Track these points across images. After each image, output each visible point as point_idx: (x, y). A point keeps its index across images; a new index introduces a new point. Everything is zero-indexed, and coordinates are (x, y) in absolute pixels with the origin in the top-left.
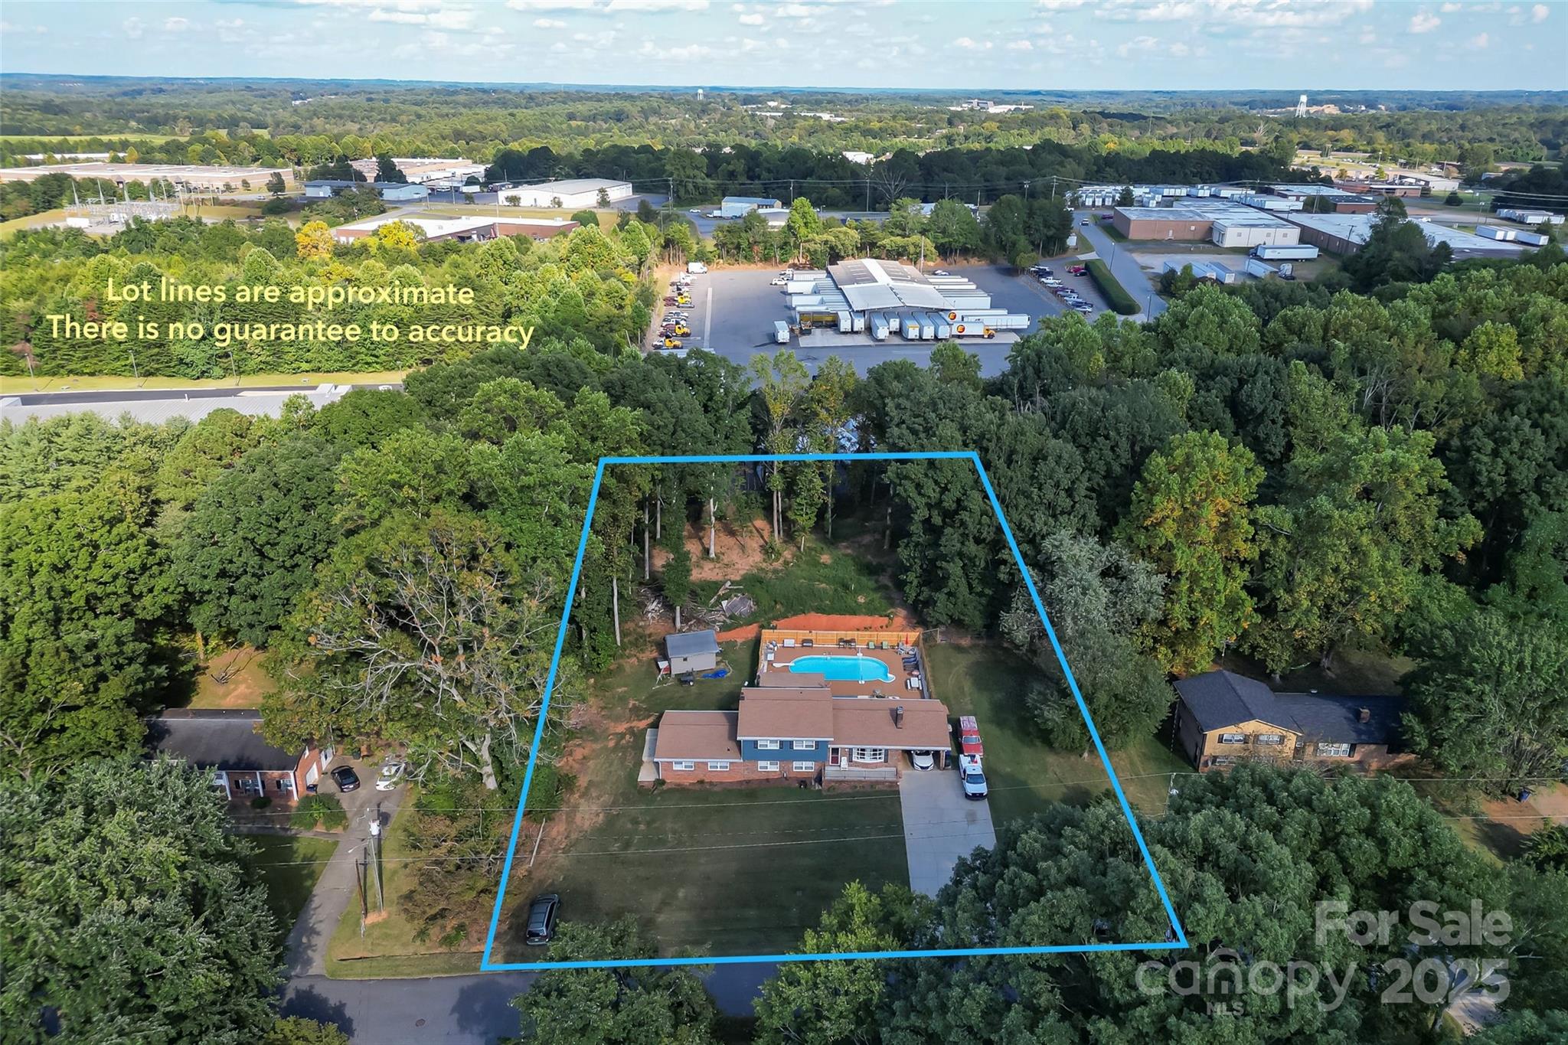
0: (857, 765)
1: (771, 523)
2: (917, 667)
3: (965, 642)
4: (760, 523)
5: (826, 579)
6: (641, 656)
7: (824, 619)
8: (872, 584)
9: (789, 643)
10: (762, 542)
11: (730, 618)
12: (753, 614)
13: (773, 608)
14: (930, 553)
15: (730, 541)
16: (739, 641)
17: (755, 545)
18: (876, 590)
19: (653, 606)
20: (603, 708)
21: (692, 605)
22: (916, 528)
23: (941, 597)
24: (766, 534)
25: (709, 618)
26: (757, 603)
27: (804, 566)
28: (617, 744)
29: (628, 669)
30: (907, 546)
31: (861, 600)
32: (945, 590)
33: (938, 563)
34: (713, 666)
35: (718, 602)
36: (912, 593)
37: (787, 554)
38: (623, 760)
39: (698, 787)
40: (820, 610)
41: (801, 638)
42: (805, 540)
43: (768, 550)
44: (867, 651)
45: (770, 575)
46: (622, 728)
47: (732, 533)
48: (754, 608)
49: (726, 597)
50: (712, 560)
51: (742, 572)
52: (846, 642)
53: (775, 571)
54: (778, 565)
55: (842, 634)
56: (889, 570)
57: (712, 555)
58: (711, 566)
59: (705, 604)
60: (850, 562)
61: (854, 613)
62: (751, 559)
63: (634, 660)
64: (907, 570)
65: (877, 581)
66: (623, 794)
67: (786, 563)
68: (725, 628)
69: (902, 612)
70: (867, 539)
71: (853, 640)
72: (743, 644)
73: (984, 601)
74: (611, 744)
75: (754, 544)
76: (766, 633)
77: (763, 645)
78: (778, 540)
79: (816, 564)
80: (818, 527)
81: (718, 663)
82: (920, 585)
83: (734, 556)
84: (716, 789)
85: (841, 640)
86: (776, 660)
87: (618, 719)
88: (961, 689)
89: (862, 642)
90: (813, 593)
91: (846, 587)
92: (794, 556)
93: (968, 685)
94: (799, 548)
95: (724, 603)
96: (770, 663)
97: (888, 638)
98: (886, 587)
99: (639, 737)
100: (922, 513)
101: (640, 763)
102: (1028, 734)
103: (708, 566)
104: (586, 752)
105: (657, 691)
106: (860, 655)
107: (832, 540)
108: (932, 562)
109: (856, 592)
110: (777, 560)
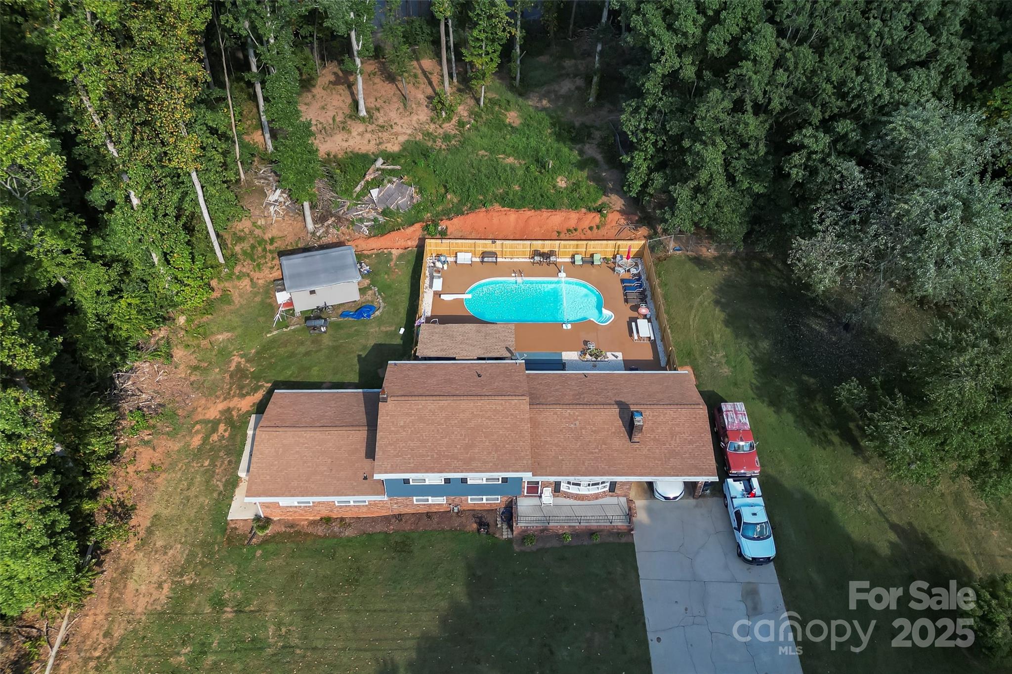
0: (568, 495)
1: (440, 63)
2: (643, 298)
3: (709, 252)
4: (428, 63)
5: (515, 151)
6: (256, 275)
7: (511, 218)
8: (575, 156)
9: (464, 258)
10: (429, 91)
11: (384, 213)
12: (415, 207)
13: (444, 196)
14: (674, 127)
15: (386, 89)
16: (395, 252)
17: (421, 97)
18: (581, 166)
19: (276, 195)
20: (195, 368)
21: (329, 195)
22: (652, 84)
23: (682, 192)
24: (435, 79)
25: (353, 215)
26: (421, 191)
27: (484, 129)
28: (205, 439)
29: (235, 295)
30: (636, 110)
31: (561, 183)
32: (692, 184)
33: (686, 143)
34: (356, 296)
35: (366, 189)
36: (636, 179)
37: (462, 111)
38: (209, 474)
39: (320, 530)
40: (509, 202)
41: (480, 249)
42: (486, 90)
43: (436, 103)
44: (572, 269)
45: (439, 143)
46: (214, 412)
47: (391, 78)
48: (417, 198)
49: (377, 183)
50: (363, 120)
51: (402, 139)
52: (542, 255)
53: (446, 137)
54: (449, 127)
55: (538, 245)
56: (597, 134)
57: (363, 113)
58: (361, 128)
59: (348, 192)
60: (547, 122)
61: (553, 207)
62: (415, 118)
63: (245, 283)
64: (630, 147)
65: (581, 152)
66: (204, 544)
67: (461, 124)
68: (379, 230)
69: (617, 202)
70: (566, 86)
71: (552, 253)
72: (401, 257)
73: (748, 200)
74: (196, 441)
75: (419, 94)
76: (432, 245)
77: (428, 261)
78: (448, 88)
79: (500, 125)
80: (503, 71)
81: (362, 291)
82: (651, 171)
83: (392, 113)
84: (349, 533)
85: (536, 253)
86: (446, 290)
87: (211, 392)
88: (709, 334)
89: (565, 253)
90: (495, 172)
91: (542, 165)
92: (471, 113)
93: (720, 331)
94: (478, 101)
95: (375, 192)
96: (437, 294)
97: (601, 249)
98: (593, 161)
99: (237, 426)
100: (670, 61)
101: (233, 483)
102: (816, 421)
103: (357, 128)
104: (157, 456)
105: (274, 340)
106: (562, 275)
107: (523, 88)
108: (677, 139)
109: (556, 171)
110: (449, 119)
